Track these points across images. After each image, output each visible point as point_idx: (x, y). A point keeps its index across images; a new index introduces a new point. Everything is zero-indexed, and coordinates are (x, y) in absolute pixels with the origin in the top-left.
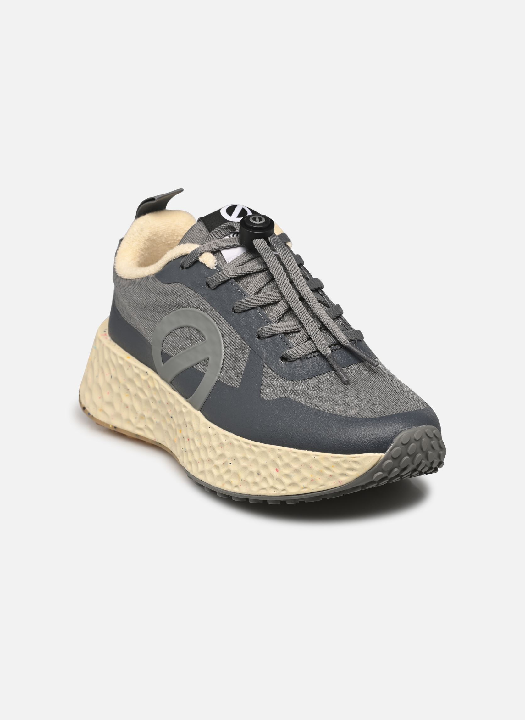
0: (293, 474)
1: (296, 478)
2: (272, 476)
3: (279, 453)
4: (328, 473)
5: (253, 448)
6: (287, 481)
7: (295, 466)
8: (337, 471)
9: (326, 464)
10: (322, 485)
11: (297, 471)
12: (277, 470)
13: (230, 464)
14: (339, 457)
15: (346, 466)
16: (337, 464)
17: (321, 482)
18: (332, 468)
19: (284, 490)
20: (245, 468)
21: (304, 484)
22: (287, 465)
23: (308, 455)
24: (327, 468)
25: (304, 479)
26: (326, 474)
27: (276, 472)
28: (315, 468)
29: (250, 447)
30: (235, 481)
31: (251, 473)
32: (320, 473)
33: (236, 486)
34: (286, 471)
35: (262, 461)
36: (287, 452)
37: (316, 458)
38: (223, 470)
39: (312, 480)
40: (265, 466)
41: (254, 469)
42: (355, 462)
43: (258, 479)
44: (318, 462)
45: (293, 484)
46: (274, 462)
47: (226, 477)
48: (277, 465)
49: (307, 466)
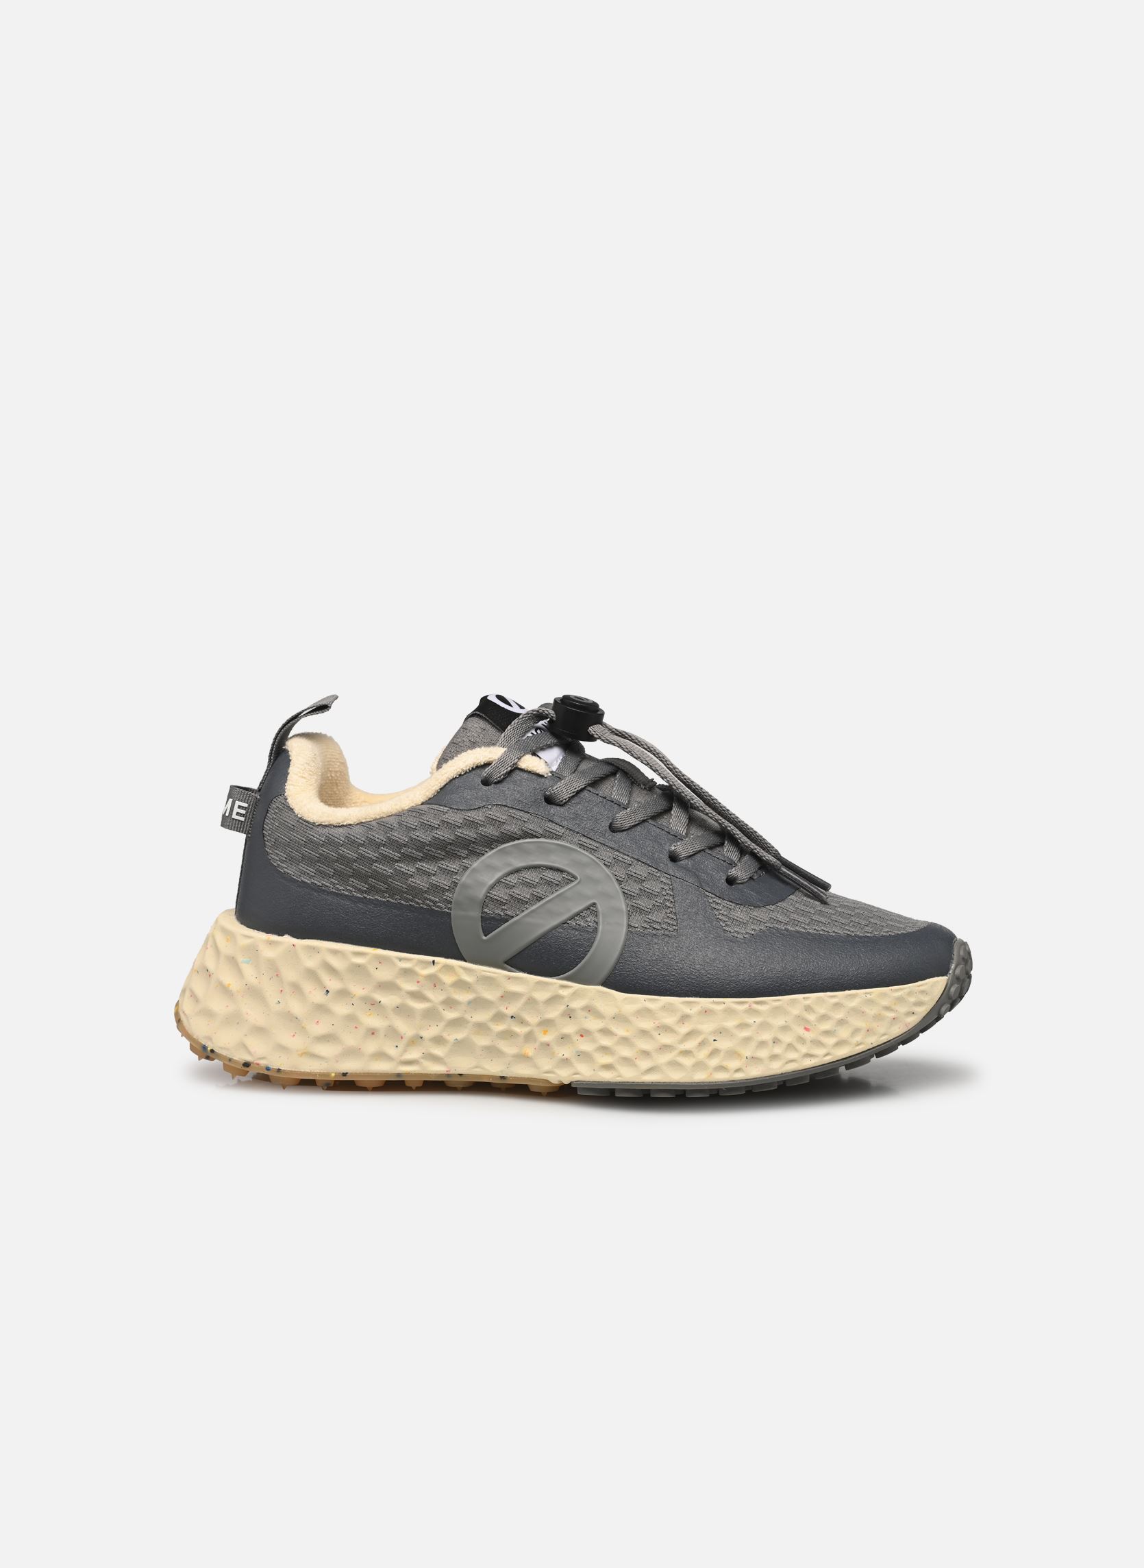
0: (836, 1029)
1: (844, 1033)
2: (801, 1040)
3: (807, 1002)
4: (891, 1015)
5: (755, 1006)
6: (831, 1041)
7: (840, 1015)
8: (902, 1009)
9: (885, 1003)
10: (858, 1045)
11: (841, 1022)
12: (807, 1029)
13: (715, 1040)
14: (901, 989)
15: (912, 999)
16: (900, 1000)
17: (882, 1030)
18: (893, 1007)
19: (827, 1054)
20: (747, 1040)
21: (858, 1038)
22: (824, 1018)
23: (854, 996)
24: (888, 1008)
25: (856, 1031)
26: (888, 1017)
27: (807, 1032)
28: (871, 1011)
29: (750, 1006)
30: (733, 1064)
31: (762, 1044)
32: (878, 1017)
33: (738, 1070)
34: (826, 1026)
35: (780, 1021)
36: (818, 998)
37: (869, 996)
38: (702, 1054)
39: (868, 1031)
40: (785, 1028)
41: (767, 1036)
42: (923, 992)
43: (777, 1050)
44: (873, 1002)
45: (839, 1044)
46: (799, 1019)
47: (714, 1062)
48: (807, 1021)
49: (856, 1011)
